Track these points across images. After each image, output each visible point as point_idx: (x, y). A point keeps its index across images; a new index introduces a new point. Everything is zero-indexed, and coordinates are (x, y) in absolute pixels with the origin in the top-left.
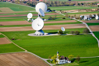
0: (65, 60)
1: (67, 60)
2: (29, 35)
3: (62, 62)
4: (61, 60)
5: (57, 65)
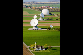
1: (42, 48)
2: (28, 29)
3: (38, 49)
4: (38, 47)
5: (34, 51)
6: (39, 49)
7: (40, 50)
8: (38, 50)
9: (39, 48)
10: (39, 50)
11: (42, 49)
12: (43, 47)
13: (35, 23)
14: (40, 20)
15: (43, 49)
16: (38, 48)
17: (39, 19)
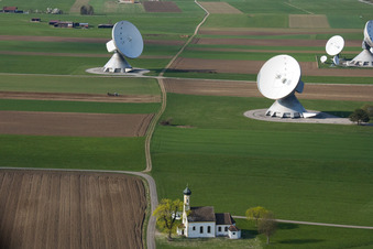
0: (212, 225)
1: (223, 227)
2: (248, 114)
3: (198, 229)
4: (196, 221)
5: (174, 240)
6: (205, 230)
7: (212, 235)
8: (197, 234)
9: (205, 225)
10: (205, 234)
11: (223, 232)
12: (233, 221)
13: (284, 81)
14: (361, 64)
15: (230, 233)
16: (198, 225)
17: (356, 59)
